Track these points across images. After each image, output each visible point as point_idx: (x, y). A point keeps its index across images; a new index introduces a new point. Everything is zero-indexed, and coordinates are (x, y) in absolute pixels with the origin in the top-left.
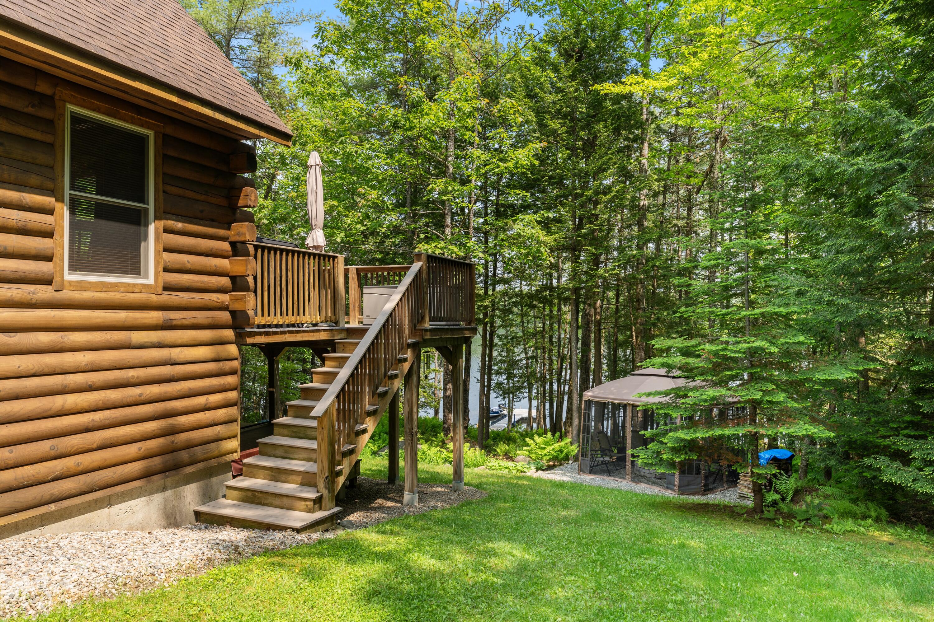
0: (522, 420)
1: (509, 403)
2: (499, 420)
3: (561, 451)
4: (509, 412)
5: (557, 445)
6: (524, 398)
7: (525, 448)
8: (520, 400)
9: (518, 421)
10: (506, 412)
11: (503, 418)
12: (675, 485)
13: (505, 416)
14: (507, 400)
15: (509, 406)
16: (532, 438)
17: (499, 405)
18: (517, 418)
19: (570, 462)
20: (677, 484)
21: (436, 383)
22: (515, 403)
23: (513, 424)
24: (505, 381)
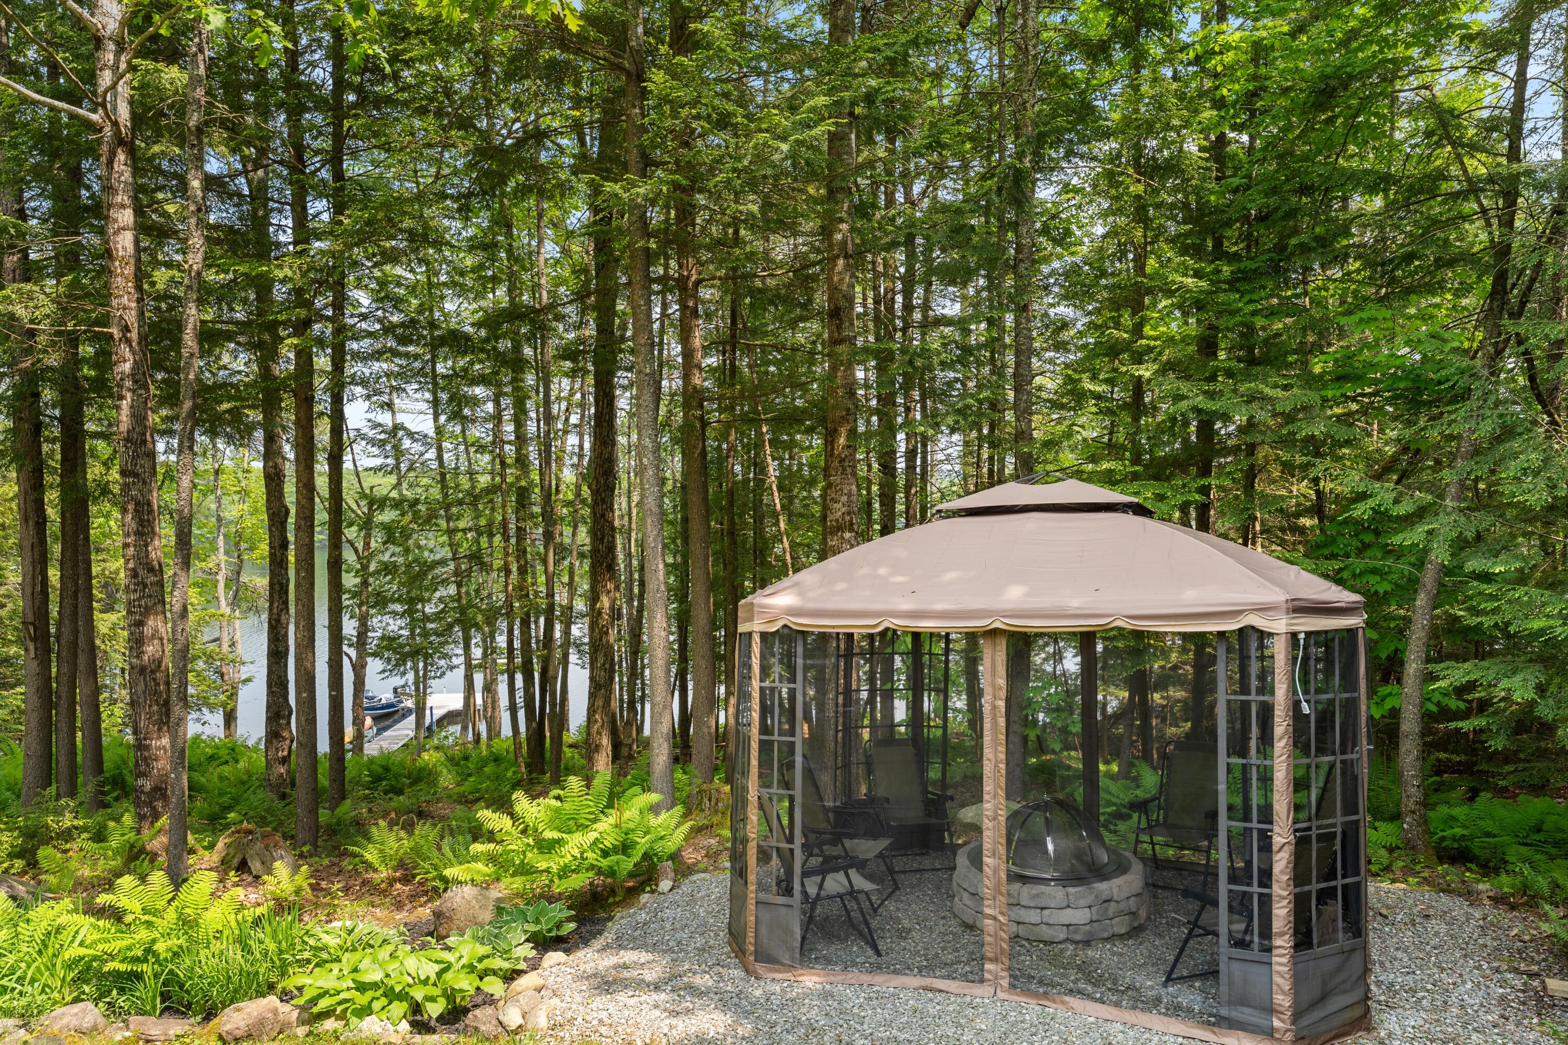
0: (450, 717)
1: (416, 684)
2: (397, 722)
3: (625, 848)
4: (417, 703)
5: (606, 825)
6: (452, 668)
7: (478, 848)
8: (443, 674)
9: (440, 721)
10: (410, 703)
11: (404, 716)
12: (1271, 1010)
13: (410, 711)
14: (410, 676)
15: (417, 689)
16: (503, 805)
17: (395, 690)
18: (438, 714)
19: (665, 885)
20: (1283, 1000)
21: (225, 648)
22: (431, 682)
23: (429, 729)
24: (405, 633)
